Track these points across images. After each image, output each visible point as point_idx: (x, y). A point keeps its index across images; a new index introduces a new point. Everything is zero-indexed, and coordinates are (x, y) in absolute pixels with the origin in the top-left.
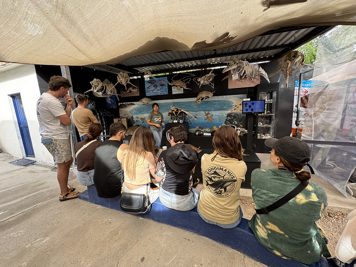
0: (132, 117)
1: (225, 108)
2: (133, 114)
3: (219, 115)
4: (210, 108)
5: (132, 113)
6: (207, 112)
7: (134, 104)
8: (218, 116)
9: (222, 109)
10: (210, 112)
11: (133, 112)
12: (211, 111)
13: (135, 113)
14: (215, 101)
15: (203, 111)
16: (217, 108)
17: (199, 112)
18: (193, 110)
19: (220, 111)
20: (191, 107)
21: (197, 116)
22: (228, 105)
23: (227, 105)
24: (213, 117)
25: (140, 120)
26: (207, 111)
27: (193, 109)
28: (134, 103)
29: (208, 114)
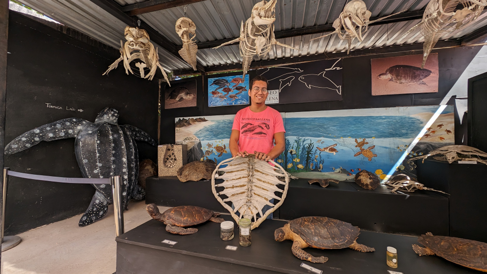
0: (200, 145)
1: (404, 131)
2: (201, 139)
3: (388, 146)
4: (368, 132)
5: (200, 135)
6: (359, 140)
7: (204, 120)
8: (386, 148)
9: (397, 134)
10: (367, 140)
11: (202, 135)
12: (371, 137)
13: (205, 136)
14: (380, 118)
15: (352, 136)
16: (384, 133)
17: (341, 139)
18: (328, 134)
19: (392, 138)
20: (325, 128)
21: (338, 148)
22: (410, 126)
23: (407, 125)
24: (376, 150)
25: (215, 151)
26: (361, 136)
27: (328, 132)
28: (206, 118)
29: (363, 143)
